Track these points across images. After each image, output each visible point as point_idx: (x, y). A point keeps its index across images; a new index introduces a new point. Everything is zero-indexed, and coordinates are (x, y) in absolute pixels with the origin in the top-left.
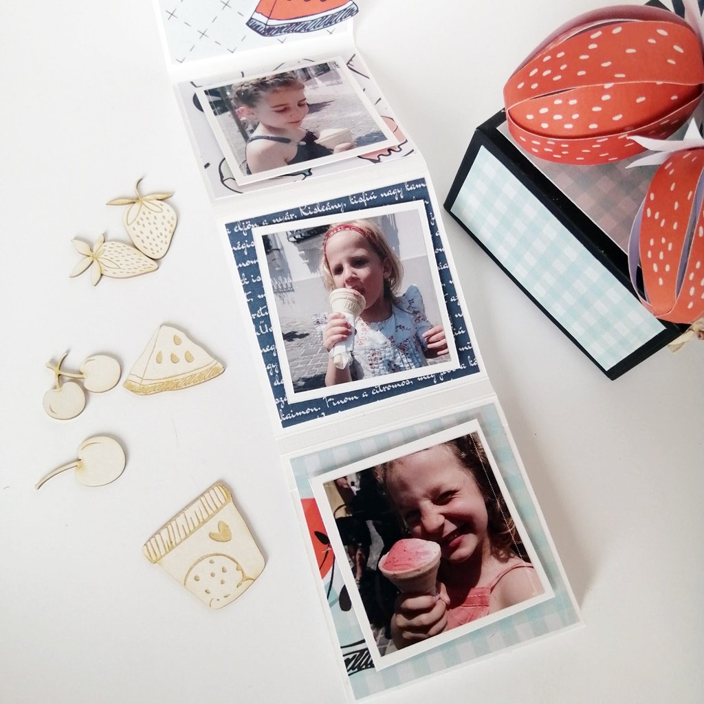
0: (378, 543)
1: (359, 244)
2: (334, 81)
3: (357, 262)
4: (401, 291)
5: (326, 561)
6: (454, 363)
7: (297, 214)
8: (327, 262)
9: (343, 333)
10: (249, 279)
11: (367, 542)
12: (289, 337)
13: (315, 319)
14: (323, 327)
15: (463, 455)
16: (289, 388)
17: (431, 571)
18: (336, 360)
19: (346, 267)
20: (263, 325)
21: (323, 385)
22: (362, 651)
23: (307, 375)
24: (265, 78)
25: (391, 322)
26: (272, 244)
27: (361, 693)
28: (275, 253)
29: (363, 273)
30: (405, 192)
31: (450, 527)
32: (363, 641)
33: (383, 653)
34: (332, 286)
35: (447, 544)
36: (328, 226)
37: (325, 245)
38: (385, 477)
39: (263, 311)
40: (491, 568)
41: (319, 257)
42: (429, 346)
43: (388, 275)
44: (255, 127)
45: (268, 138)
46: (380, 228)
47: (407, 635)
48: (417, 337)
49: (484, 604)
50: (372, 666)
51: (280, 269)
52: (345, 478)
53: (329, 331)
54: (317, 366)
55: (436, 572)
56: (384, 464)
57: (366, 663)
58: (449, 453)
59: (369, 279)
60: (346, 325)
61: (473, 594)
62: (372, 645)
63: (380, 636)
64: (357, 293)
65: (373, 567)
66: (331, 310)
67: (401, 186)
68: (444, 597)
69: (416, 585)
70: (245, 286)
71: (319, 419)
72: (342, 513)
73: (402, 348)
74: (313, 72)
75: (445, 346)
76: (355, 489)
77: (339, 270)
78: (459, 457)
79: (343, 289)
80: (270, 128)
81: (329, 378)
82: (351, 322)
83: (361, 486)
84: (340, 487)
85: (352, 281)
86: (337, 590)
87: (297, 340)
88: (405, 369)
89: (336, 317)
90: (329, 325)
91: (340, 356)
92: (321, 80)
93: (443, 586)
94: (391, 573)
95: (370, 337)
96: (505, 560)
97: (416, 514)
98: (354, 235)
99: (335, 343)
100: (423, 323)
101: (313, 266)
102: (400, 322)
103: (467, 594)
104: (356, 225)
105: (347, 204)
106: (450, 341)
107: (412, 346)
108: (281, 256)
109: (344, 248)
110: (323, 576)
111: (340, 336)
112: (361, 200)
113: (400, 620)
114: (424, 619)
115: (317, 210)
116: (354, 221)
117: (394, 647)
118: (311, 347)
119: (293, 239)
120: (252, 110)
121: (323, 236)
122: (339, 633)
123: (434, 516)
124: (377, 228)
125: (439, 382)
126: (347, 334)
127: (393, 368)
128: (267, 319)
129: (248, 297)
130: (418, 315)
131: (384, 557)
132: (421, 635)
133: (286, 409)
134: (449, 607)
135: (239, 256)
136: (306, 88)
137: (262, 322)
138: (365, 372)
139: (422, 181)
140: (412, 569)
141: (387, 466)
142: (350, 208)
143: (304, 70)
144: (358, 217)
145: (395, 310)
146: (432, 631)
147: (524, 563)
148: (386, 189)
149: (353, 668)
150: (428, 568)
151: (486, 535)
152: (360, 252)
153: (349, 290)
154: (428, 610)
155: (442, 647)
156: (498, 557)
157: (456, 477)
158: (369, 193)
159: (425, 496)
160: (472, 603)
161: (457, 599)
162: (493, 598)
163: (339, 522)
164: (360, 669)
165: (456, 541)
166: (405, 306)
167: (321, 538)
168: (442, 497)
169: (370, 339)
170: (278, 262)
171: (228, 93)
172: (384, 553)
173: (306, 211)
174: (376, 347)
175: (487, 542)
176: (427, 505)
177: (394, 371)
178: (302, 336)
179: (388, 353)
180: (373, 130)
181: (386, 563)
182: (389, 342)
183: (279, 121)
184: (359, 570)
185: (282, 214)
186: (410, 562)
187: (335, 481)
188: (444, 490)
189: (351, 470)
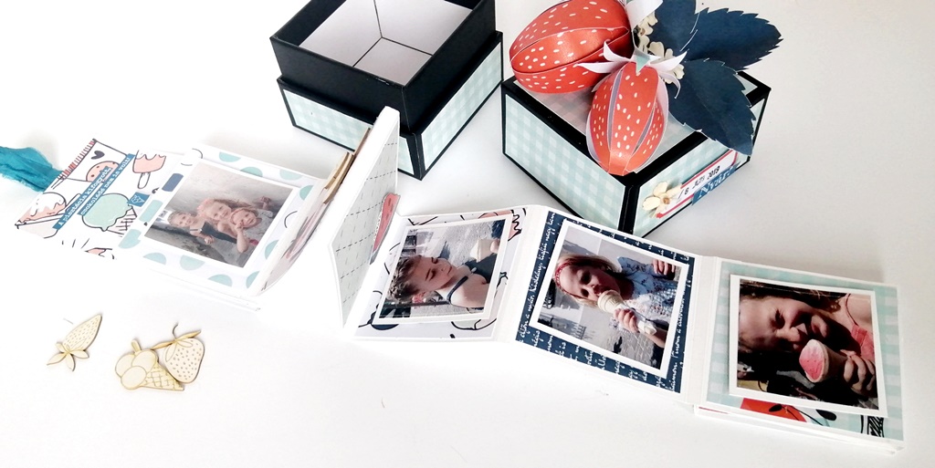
0: (796, 375)
1: (574, 271)
2: (428, 237)
3: (585, 280)
4: (618, 267)
5: (794, 414)
6: (685, 268)
7: (533, 295)
8: (575, 296)
9: (631, 316)
10: (562, 350)
11: (792, 380)
12: (617, 349)
13: (612, 327)
14: (620, 326)
15: (753, 295)
16: (653, 371)
17: (828, 352)
18: (648, 332)
19: (585, 287)
20: (599, 362)
21: (662, 350)
22: (869, 422)
23: (651, 355)
24: (395, 277)
25: (637, 285)
26: (546, 320)
27: (899, 435)
28: (553, 322)
29: (594, 281)
30: (552, 227)
31: (802, 327)
32: (862, 417)
33: (876, 408)
34: (594, 303)
35: (813, 334)
36: (552, 280)
37: (564, 290)
38: (748, 348)
39: (589, 355)
40: (841, 317)
41: (570, 298)
42: (665, 273)
43: (603, 268)
44: (438, 294)
45: (454, 290)
46: (570, 253)
47: (869, 387)
48: (655, 277)
49: (864, 333)
50: (882, 419)
51: (567, 326)
52: (738, 371)
53: (625, 325)
54: (647, 345)
55: (832, 351)
56: (739, 343)
57: (879, 423)
58: (748, 303)
59: (600, 279)
60: (626, 311)
61: (855, 336)
62: (868, 412)
63: (863, 404)
64: (607, 292)
65: (812, 386)
66: (612, 315)
67: (547, 227)
68: (850, 354)
69: (836, 366)
70: (565, 355)
71: (684, 368)
72: (764, 386)
73: (658, 289)
74: (410, 247)
75: (670, 266)
76: (749, 370)
77: (585, 293)
78: (754, 298)
79: (600, 299)
80: (445, 286)
81: (659, 343)
82: (626, 308)
83: (749, 365)
84: (743, 378)
85: (597, 290)
86: (818, 417)
87: (622, 346)
88: (674, 296)
89: (617, 314)
90: (621, 322)
91: (646, 328)
92: (420, 244)
93: (842, 351)
94: (820, 377)
95: (641, 302)
96: (839, 307)
97: (784, 342)
98: (566, 270)
99: (635, 325)
100: (648, 268)
101: (575, 306)
102: (641, 280)
103: (853, 339)
104: (560, 265)
105: (542, 263)
106: (668, 260)
107: (660, 283)
108: (557, 320)
109: (572, 281)
110: (804, 420)
111: (632, 320)
112: (544, 253)
113: (857, 387)
114: (861, 372)
115: (536, 281)
116: (557, 264)
117: (875, 399)
118: (631, 341)
119: (550, 306)
120: (420, 293)
121: (557, 288)
122: (850, 429)
123: (789, 332)
124: (569, 255)
125: (690, 284)
126: (632, 314)
127: (670, 302)
128: (596, 356)
129: (574, 358)
130: (640, 268)
131: (807, 375)
132: (872, 380)
133: (666, 383)
134: (858, 354)
135: (542, 346)
136: (422, 254)
137: (596, 360)
138: (665, 320)
139: (550, 213)
140: (823, 363)
141: (741, 342)
142: (546, 263)
143: (403, 251)
144: (555, 260)
145: (630, 278)
146: (872, 371)
147: (846, 297)
148: (544, 236)
149: (879, 433)
150: (827, 354)
151: (816, 310)
152: (580, 274)
153: (602, 295)
154: (856, 368)
155: (885, 373)
156: (835, 310)
157: (768, 307)
158: (541, 246)
159: (774, 331)
160: (861, 340)
161: (856, 347)
162: (863, 326)
163: (770, 390)
164: (882, 428)
165: (813, 328)
166: (630, 270)
167: (776, 409)
168: (778, 321)
169: (643, 303)
170: (560, 324)
171: (393, 303)
172: (804, 375)
173: (533, 288)
174: (650, 303)
175: (822, 312)
176: (780, 333)
177: (672, 303)
178: (620, 341)
179: (658, 299)
180: (491, 226)
181: (812, 377)
182: (651, 294)
183: (442, 279)
184: (811, 396)
185: (527, 303)
186: (818, 362)
187: (739, 379)
188: (774, 317)
189: (734, 365)
